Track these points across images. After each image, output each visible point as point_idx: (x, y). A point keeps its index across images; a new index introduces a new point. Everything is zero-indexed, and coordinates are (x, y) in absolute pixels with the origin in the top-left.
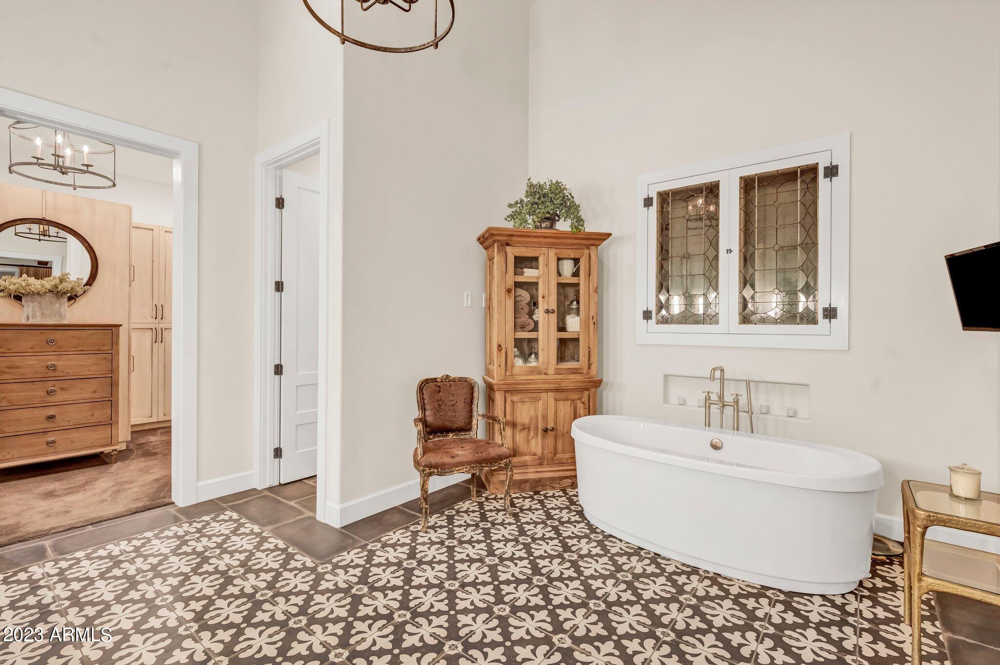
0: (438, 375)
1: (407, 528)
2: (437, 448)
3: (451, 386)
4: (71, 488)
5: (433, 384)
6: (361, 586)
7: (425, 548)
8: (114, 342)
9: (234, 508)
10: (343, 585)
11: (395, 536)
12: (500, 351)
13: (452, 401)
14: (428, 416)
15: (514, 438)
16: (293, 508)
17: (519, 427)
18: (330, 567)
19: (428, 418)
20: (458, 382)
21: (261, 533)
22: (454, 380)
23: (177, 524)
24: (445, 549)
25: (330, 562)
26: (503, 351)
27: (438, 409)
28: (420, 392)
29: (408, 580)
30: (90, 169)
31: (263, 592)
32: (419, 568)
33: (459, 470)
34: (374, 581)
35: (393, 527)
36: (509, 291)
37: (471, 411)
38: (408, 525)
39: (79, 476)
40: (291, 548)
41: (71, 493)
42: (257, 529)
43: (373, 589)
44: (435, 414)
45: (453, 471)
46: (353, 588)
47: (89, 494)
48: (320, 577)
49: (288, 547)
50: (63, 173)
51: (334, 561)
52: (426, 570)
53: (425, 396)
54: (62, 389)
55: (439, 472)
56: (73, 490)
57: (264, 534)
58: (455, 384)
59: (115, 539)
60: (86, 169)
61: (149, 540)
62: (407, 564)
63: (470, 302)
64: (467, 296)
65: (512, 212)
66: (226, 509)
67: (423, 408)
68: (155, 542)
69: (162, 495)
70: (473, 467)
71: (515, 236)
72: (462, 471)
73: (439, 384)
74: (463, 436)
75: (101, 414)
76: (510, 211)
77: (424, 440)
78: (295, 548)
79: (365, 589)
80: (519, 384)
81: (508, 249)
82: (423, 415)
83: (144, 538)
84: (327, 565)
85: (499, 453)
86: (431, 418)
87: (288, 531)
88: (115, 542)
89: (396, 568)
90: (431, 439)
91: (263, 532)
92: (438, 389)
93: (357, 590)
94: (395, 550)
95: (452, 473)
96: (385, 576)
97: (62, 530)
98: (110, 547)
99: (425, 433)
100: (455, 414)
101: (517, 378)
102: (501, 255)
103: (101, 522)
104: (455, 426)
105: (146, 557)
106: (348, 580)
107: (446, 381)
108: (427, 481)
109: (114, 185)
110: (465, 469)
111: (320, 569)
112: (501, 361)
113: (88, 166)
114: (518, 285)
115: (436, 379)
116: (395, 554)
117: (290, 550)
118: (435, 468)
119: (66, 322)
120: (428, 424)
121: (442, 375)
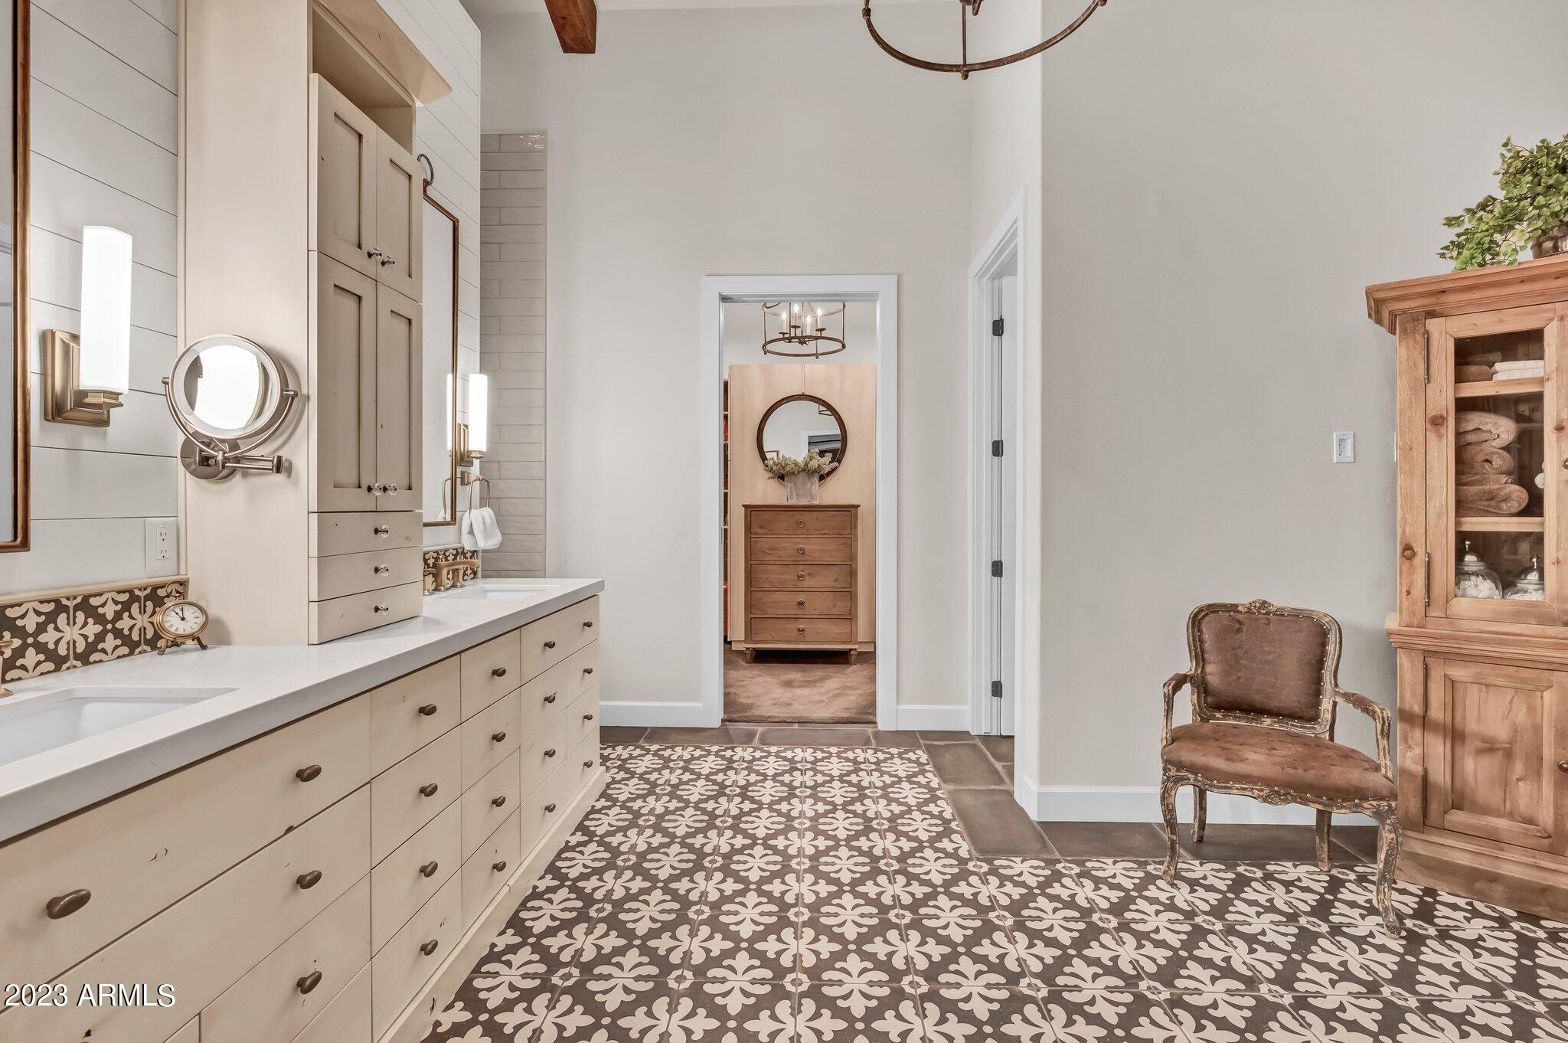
0: (1243, 598)
1: (1142, 865)
2: (1219, 737)
3: (1268, 624)
4: (806, 681)
5: (1227, 614)
6: (1007, 914)
7: (1152, 909)
8: (853, 525)
9: (929, 750)
10: (983, 900)
11: (1110, 868)
12: (1410, 558)
13: (1269, 653)
14: (1211, 674)
15: (1457, 765)
16: (996, 772)
17: (1472, 744)
18: (985, 868)
19: (1209, 678)
20: (1288, 618)
21: (935, 790)
22: (1280, 614)
23: (864, 748)
24: (1188, 928)
25: (990, 862)
26: (1420, 559)
27: (1232, 665)
28: (1193, 628)
29: (1082, 942)
30: (824, 334)
31: (890, 861)
32: (1115, 934)
33: (1244, 789)
34: (1030, 916)
35: (1118, 852)
36: (1437, 422)
37: (1318, 681)
38: (1150, 860)
39: (818, 671)
40: (956, 822)
41: (803, 687)
42: (935, 783)
43: (1020, 926)
44: (1225, 674)
45: (1230, 788)
46: (995, 910)
47: (815, 691)
48: (964, 875)
49: (954, 820)
50: (802, 344)
51: (997, 863)
52: (1124, 943)
53: (1206, 636)
54: (810, 575)
55: (1199, 781)
56: (807, 684)
57: (938, 793)
58: (1280, 620)
59: (804, 744)
60: (820, 335)
61: (892, 757)
62: (1100, 919)
63: (1349, 453)
64: (1341, 441)
65: (1459, 235)
66: (920, 747)
67: (1199, 655)
68: (897, 760)
69: (869, 711)
70: (1277, 792)
71: (1454, 290)
72: (1250, 794)
73: (1239, 617)
74: (1295, 728)
75: (842, 607)
76: (1450, 234)
77: (1200, 716)
78: (961, 825)
79: (1010, 922)
80: (1469, 640)
81: (1433, 324)
82: (1200, 670)
83: (889, 753)
84: (983, 864)
85: (1354, 783)
86: (1217, 680)
87: (968, 800)
88: (804, 747)
89: (1077, 915)
90: (1218, 719)
91: (939, 789)
92: (1237, 626)
93: (998, 917)
94: (1193, 891)
95: (1225, 791)
96: (1050, 917)
97: (776, 720)
98: (798, 751)
99: (1203, 705)
100: (1273, 680)
101: (1465, 625)
102: (1411, 341)
103: (806, 722)
104: (1274, 704)
105: (882, 773)
106: (995, 897)
107: (1259, 613)
108: (1173, 792)
109: (844, 346)
110: (1256, 792)
111: (970, 866)
112: (1411, 582)
113: (821, 330)
114: (1465, 406)
115: (1236, 606)
116: (1189, 897)
117: (953, 825)
118: (1191, 772)
119: (817, 502)
120: (1210, 689)
121: (1251, 601)
